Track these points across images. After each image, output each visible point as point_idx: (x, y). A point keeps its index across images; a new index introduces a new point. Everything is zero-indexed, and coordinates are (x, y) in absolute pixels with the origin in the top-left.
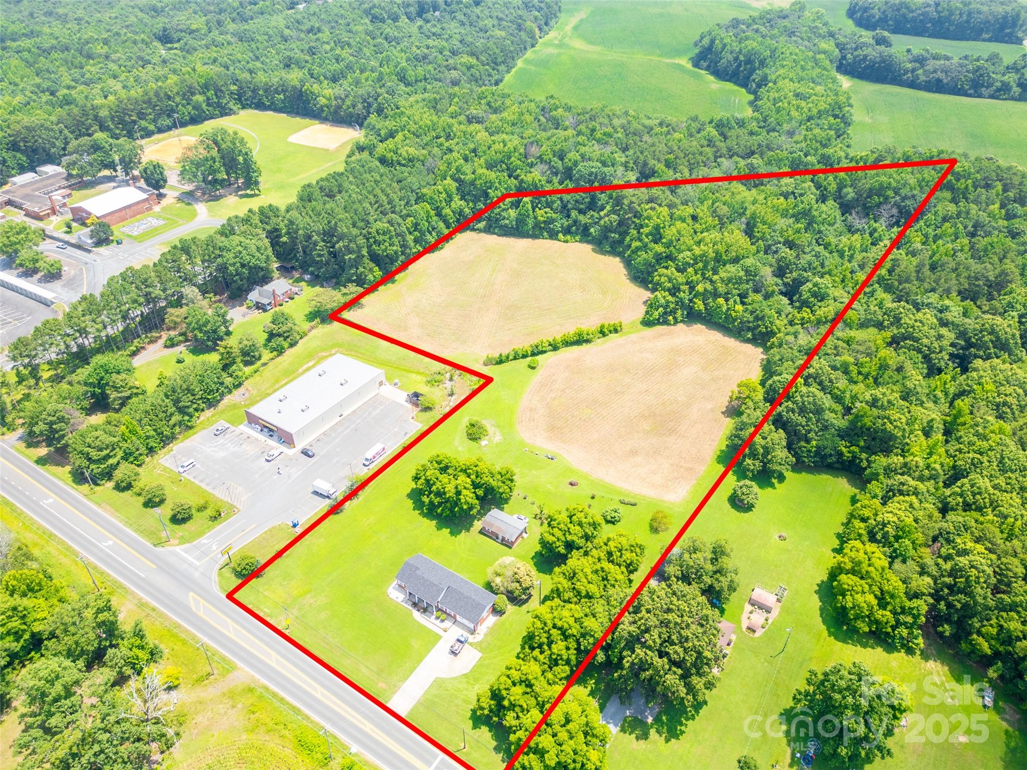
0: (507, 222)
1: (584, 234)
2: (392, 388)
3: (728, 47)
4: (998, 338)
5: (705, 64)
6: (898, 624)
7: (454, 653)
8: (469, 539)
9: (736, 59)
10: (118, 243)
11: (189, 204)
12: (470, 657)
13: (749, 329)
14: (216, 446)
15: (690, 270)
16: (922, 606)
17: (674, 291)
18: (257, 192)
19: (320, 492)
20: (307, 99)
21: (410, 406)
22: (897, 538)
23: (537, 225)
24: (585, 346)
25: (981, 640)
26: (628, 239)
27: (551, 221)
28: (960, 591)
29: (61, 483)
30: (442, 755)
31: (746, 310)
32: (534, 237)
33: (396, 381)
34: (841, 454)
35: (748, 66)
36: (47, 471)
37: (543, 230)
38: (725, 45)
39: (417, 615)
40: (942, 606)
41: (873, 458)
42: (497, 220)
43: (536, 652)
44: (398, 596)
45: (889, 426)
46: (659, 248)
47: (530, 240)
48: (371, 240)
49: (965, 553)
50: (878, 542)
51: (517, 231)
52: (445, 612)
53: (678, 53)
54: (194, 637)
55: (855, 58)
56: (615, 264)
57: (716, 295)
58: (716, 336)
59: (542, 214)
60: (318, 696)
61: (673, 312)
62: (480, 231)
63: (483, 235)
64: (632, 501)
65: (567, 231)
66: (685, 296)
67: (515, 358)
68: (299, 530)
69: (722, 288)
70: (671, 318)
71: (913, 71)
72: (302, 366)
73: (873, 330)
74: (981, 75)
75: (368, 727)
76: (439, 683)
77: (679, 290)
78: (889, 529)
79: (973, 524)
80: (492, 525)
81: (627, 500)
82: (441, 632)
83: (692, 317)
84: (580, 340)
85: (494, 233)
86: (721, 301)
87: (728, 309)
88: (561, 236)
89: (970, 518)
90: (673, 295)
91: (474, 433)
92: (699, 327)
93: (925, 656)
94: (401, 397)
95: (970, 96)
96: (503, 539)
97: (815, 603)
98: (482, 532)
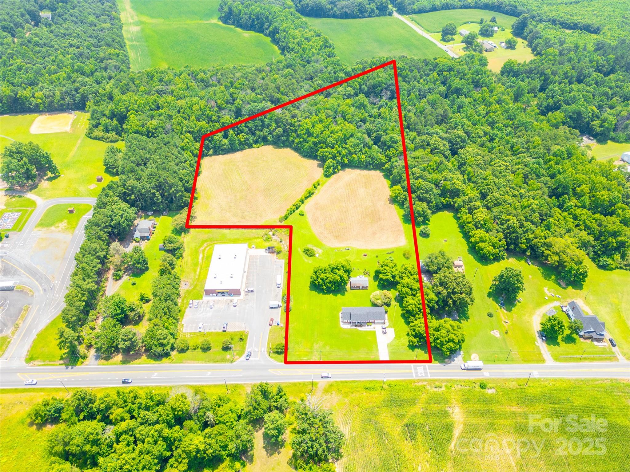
0: (225, 146)
1: (265, 141)
2: (253, 250)
3: (242, 11)
4: (462, 139)
5: (231, 22)
6: (500, 251)
7: (385, 333)
8: (349, 294)
9: (250, 18)
10: (7, 237)
11: (21, 196)
12: (391, 332)
13: (370, 164)
14: (202, 312)
15: (336, 146)
16: (504, 242)
17: (334, 158)
18: (57, 174)
19: (273, 306)
20: (23, 102)
21: (270, 254)
22: (485, 224)
23: (240, 143)
24: (313, 196)
25: (523, 245)
26: (291, 138)
27: (247, 139)
28: (513, 232)
29: (149, 365)
30: (412, 365)
31: (366, 157)
32: (241, 150)
33: (253, 246)
34: (442, 203)
35: (259, 21)
36: (134, 364)
37: (244, 145)
38: (240, 11)
39: (360, 329)
40: (509, 240)
41: (455, 200)
42: (218, 147)
43: (417, 316)
44: (348, 326)
45: (457, 187)
46: (312, 139)
47: (240, 152)
48: (184, 181)
49: (508, 220)
50: (479, 228)
51: (231, 150)
52: (370, 322)
53: (209, 15)
54: (290, 383)
55: (302, 6)
56: (288, 152)
57: (350, 153)
58: (357, 172)
59: (242, 137)
60: (356, 373)
61: (337, 167)
62: (211, 155)
63: (213, 157)
64: (392, 251)
65: (256, 142)
66: (339, 158)
67: (291, 214)
68: (283, 325)
69: (352, 150)
70: (336, 170)
71: (332, 9)
72: (198, 259)
73: (421, 150)
74: (362, 7)
75: (381, 371)
76: (389, 345)
77: (336, 157)
78: (482, 222)
79: (503, 210)
80: (356, 284)
81: (389, 252)
82: (374, 330)
83: (344, 166)
84: (310, 194)
85: (219, 154)
86: (354, 155)
87: (358, 158)
88: (254, 145)
89: (500, 208)
90: (334, 159)
91: (309, 253)
92: (348, 170)
93: (508, 258)
94: (262, 252)
95: (360, 18)
96: (363, 287)
97: (471, 257)
98: (352, 288)
